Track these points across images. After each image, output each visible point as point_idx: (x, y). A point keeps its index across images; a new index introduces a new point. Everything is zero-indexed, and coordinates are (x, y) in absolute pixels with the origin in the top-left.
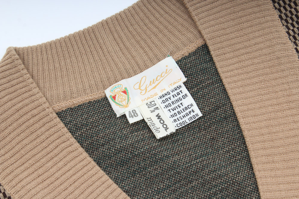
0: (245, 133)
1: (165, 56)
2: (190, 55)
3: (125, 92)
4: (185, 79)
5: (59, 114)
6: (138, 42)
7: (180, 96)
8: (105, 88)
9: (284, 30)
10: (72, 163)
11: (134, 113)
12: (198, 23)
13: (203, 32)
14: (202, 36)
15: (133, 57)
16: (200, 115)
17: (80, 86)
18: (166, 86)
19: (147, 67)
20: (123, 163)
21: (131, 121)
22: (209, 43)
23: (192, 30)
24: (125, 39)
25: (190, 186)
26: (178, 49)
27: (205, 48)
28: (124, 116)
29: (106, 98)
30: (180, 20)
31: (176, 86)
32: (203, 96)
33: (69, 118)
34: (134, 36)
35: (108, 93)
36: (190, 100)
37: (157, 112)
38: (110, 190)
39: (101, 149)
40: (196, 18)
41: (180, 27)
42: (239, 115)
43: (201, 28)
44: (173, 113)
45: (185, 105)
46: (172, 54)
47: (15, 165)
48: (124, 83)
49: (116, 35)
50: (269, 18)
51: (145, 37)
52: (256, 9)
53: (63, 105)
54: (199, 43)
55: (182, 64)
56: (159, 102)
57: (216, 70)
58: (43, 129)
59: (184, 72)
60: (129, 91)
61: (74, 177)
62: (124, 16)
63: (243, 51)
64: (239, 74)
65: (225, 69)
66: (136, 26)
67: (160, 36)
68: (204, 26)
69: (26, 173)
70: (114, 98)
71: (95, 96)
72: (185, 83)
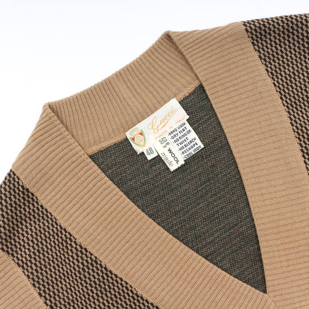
0: (238, 161)
1: (169, 99)
2: (190, 95)
3: (141, 134)
4: (188, 117)
5: (92, 158)
6: (147, 88)
7: (185, 132)
8: (125, 131)
9: (263, 68)
10: (108, 198)
11: (151, 151)
12: (194, 68)
13: (198, 75)
14: (198, 79)
15: (144, 101)
16: (202, 146)
17: (105, 132)
18: (173, 124)
19: (156, 109)
20: (147, 193)
21: (149, 157)
22: (204, 84)
23: (190, 73)
24: (136, 87)
25: (198, 207)
26: (180, 91)
27: (201, 88)
28: (143, 153)
29: (126, 139)
30: (179, 66)
31: (181, 123)
32: (203, 131)
33: (101, 160)
34: (143, 83)
35: (129, 135)
36: (193, 135)
37: (168, 147)
38: (139, 217)
39: (129, 183)
40: (192, 64)
41: (179, 72)
42: (232, 145)
43: (197, 72)
44: (181, 146)
45: (190, 139)
46: (175, 96)
47: (65, 204)
48: (140, 126)
49: (129, 84)
50: (251, 59)
51: (152, 83)
52: (240, 52)
53: (95, 149)
54: (196, 84)
55: (184, 103)
56: (169, 138)
57: (211, 105)
58: (82, 172)
59: (186, 110)
60: (145, 133)
61: (111, 209)
62: (133, 67)
63: (232, 89)
64: (230, 109)
65: (218, 105)
66: (144, 75)
67: (164, 80)
68: (199, 70)
69: (74, 209)
70: (133, 139)
71: (118, 139)
72: (188, 120)
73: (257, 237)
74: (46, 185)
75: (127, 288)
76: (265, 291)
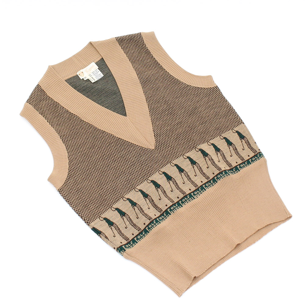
0: (115, 78)
1: (92, 62)
2: (98, 61)
3: (82, 73)
4: (98, 67)
5: (65, 81)
6: (84, 60)
7: (97, 72)
8: (77, 72)
9: (123, 51)
10: (71, 92)
11: (86, 78)
12: (100, 52)
13: (101, 55)
14: (101, 56)
15: (83, 64)
16: (103, 76)
17: (70, 73)
18: (93, 70)
19: (87, 66)
20: (84, 90)
21: (85, 79)
22: (103, 57)
23: (98, 54)
24: (80, 59)
25: (102, 93)
26: (95, 60)
27: (102, 58)
28: (83, 79)
29: (77, 75)
30: (95, 52)
31: (96, 69)
32: (103, 71)
33: (68, 81)
34: (83, 58)
35: (78, 74)
36: (100, 72)
37: (91, 77)
38: (82, 97)
39: (78, 88)
40: (99, 51)
41: (95, 54)
42: (113, 74)
43: (100, 53)
44: (96, 76)
45: (99, 74)
47: (56, 94)
48: (82, 70)
49: (78, 59)
50: (119, 49)
51: (85, 58)
52: (115, 47)
53: (67, 78)
54: (101, 58)
55: (97, 63)
56: (92, 74)
57: (106, 64)
58: (62, 85)
59: (97, 66)
60: (83, 72)
61: (72, 95)
63: (112, 58)
64: (112, 64)
65: (108, 64)
66: (83, 56)
67: (90, 57)
68: (102, 53)
69: (59, 96)
70: (80, 74)
71: (75, 75)
72: (98, 68)
73: (123, 101)
74: (50, 89)
75: (78, 118)
76: (125, 115)
